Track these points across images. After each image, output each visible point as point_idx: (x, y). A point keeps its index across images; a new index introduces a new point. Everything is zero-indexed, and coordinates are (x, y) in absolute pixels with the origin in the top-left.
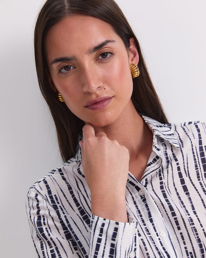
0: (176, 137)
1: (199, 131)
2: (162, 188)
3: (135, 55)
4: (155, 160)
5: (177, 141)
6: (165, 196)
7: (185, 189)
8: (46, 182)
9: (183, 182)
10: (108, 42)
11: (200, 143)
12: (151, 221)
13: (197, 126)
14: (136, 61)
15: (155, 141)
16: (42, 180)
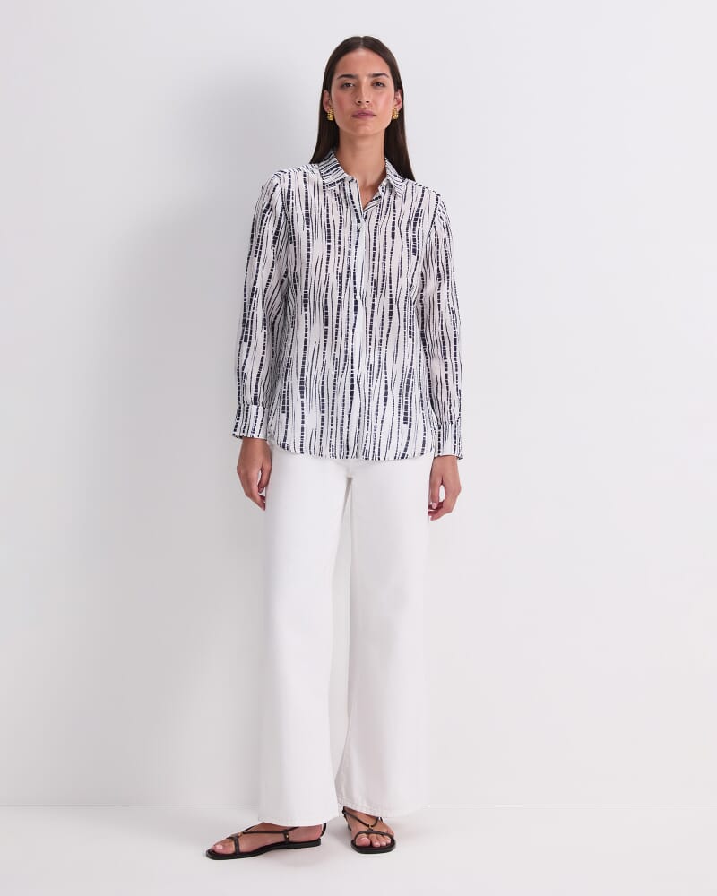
0: (404, 189)
1: (423, 196)
2: (376, 227)
3: (399, 103)
4: (377, 199)
5: (403, 192)
6: (375, 234)
7: (393, 234)
8: (290, 176)
9: (393, 229)
10: (384, 74)
11: (420, 205)
12: (356, 247)
13: (423, 191)
14: (398, 108)
15: (384, 183)
16: (288, 171)
